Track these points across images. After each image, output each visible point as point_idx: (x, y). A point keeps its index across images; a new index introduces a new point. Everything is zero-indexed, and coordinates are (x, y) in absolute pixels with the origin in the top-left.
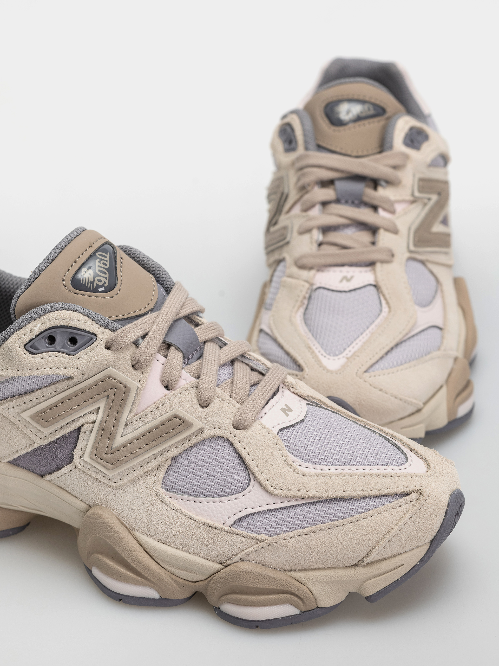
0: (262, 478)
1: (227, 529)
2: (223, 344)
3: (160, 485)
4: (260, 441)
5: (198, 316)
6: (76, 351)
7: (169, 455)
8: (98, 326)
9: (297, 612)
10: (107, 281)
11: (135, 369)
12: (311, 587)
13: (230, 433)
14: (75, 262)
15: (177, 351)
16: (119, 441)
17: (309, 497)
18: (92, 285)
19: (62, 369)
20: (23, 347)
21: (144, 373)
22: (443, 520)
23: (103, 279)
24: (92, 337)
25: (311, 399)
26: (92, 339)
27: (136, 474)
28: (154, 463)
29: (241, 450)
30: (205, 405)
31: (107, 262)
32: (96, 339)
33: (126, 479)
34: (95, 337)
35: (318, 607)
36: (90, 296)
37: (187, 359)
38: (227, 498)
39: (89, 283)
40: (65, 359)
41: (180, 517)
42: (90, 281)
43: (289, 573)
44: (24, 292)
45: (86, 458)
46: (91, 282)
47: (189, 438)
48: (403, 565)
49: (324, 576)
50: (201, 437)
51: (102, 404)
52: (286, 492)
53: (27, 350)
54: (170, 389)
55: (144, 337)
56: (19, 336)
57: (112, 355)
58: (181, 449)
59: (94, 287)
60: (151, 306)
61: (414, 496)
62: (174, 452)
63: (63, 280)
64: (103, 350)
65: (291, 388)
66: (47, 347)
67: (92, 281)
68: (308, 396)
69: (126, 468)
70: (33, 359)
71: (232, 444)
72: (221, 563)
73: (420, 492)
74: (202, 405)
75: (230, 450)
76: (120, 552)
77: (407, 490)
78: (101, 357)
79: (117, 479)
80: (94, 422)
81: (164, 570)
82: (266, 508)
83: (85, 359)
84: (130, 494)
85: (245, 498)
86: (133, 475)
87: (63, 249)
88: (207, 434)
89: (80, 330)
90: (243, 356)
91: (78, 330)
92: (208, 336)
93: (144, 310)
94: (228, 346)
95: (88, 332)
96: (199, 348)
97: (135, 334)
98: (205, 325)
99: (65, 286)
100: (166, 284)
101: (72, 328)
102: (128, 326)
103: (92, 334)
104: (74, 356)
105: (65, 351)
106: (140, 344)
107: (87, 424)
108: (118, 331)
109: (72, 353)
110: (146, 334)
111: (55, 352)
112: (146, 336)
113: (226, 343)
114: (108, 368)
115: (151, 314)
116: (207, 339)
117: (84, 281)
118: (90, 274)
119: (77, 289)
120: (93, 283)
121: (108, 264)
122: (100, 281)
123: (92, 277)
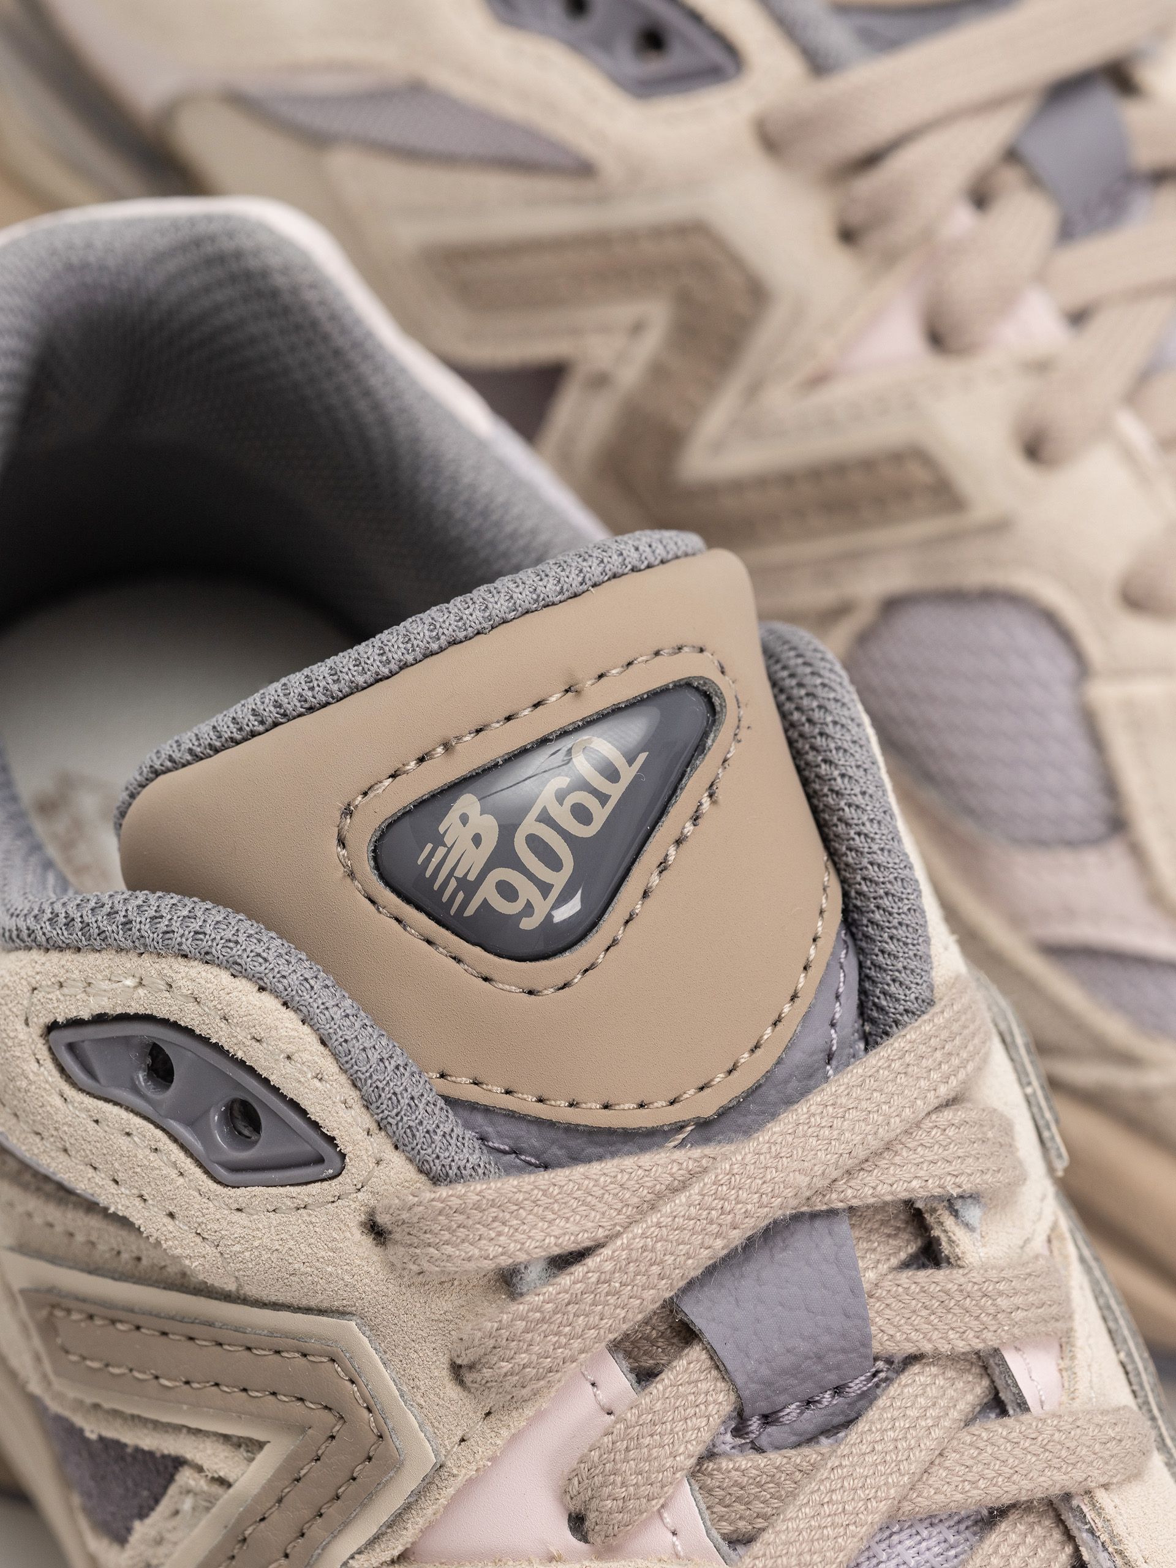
5: (955, 1213)
8: (367, 1121)
10: (544, 910)
11: (459, 1384)
14: (448, 746)
15: (714, 1373)
18: (461, 896)
19: (158, 1212)
20: (36, 1030)
21: (492, 1418)
24: (318, 1154)
26: (320, 1160)
31: (603, 804)
32: (338, 1171)
34: (337, 1159)
36: (429, 942)
37: (751, 1424)
39: (453, 884)
40: (181, 1180)
42: (459, 873)
44: (184, 766)
46: (463, 883)
51: (278, 1438)
53: (50, 1048)
55: (563, 1262)
56: (38, 977)
57: (381, 1276)
59: (470, 911)
60: (707, 1106)
64: (348, 1235)
66: (135, 1090)
67: (471, 877)
70: (58, 1101)
78: (330, 1262)
80: (229, 1485)
83: (258, 1229)
87: (429, 654)
89: (283, 1097)
90: (1067, 1497)
91: (275, 1090)
92: (935, 1335)
93: (659, 1115)
94: (1026, 1417)
95: (315, 1125)
96: (856, 1386)
97: (518, 1236)
98: (957, 1274)
99: (342, 843)
100: (885, 993)
101: (251, 1070)
102: (511, 1184)
103: (331, 1140)
104: (226, 1190)
105: (197, 1146)
106: (522, 1295)
107: (200, 1469)
108: (443, 1191)
109: (222, 1173)
110: (579, 1256)
111: (157, 1126)
112: (571, 1264)
113: (1025, 1403)
114: (341, 1313)
115: (679, 1155)
116: (927, 1347)
117: (435, 861)
118: (477, 840)
119: (387, 884)
120: (469, 887)
121: (600, 815)
122: (507, 891)
123: (476, 859)
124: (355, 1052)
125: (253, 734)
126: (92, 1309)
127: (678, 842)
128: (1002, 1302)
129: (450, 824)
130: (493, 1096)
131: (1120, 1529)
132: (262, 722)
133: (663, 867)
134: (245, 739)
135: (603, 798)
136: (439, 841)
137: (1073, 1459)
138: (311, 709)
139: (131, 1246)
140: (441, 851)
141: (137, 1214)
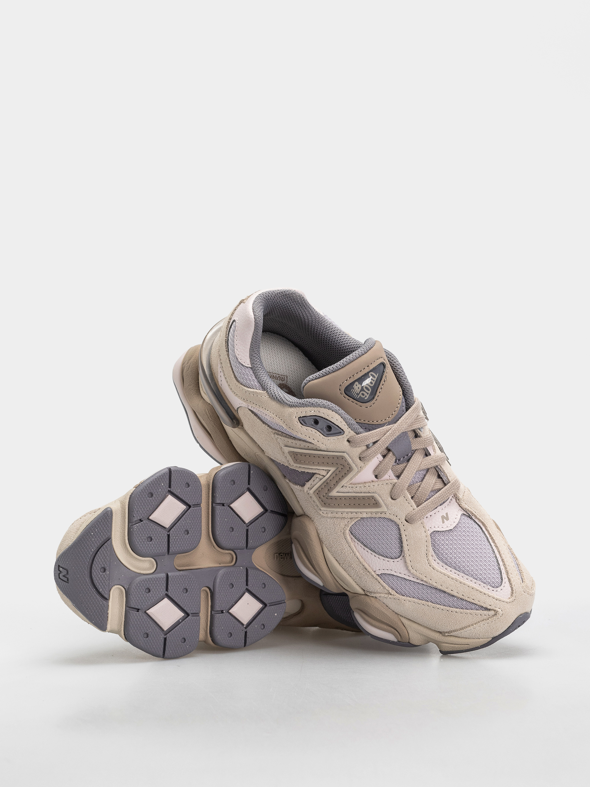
0: (408, 559)
1: (375, 575)
2: (427, 454)
3: (348, 529)
4: (417, 536)
5: (420, 430)
6: (328, 435)
7: (361, 516)
8: (348, 427)
9: (396, 640)
10: (368, 396)
11: (360, 460)
12: (409, 632)
13: (401, 521)
14: (353, 376)
15: (393, 455)
16: (334, 493)
17: (430, 583)
18: (357, 396)
19: (316, 441)
20: (297, 418)
21: (365, 464)
22: (505, 630)
23: (366, 394)
24: (340, 432)
25: (467, 511)
26: (341, 433)
27: (337, 516)
28: (350, 515)
29: (403, 536)
30: (394, 498)
32: (343, 434)
33: (330, 515)
34: (343, 432)
35: (409, 642)
36: (352, 402)
37: (398, 461)
38: (383, 558)
39: (356, 394)
40: (320, 437)
41: (352, 554)
43: (401, 618)
45: (311, 492)
47: (376, 513)
48: (469, 645)
49: (419, 630)
50: (383, 515)
51: (332, 469)
52: (418, 575)
53: (299, 420)
54: (378, 478)
55: (374, 443)
56: (298, 411)
57: (349, 447)
58: (369, 515)
59: (358, 398)
60: (390, 420)
61: (492, 613)
62: (365, 515)
63: (340, 385)
64: (345, 441)
65: (457, 500)
66: (312, 425)
68: (466, 509)
69: (330, 510)
70: (301, 427)
71: (399, 530)
72: (364, 590)
73: (496, 613)
74: (392, 497)
75: (396, 532)
76: (310, 553)
77: (489, 607)
78: (342, 446)
79: (325, 512)
80: (324, 476)
81: (331, 575)
82: (403, 576)
83: (331, 442)
84: (329, 523)
85: (393, 563)
86: (334, 515)
88: (387, 516)
89: (336, 425)
90: (437, 466)
91: (335, 424)
92: (419, 447)
93: (384, 421)
94: (431, 456)
95: (340, 428)
96: (410, 454)
97: (369, 440)
98: (421, 438)
99: (340, 390)
100: (408, 401)
101: (331, 422)
102: (367, 433)
103: (343, 430)
104: (327, 437)
105: (322, 432)
106: (370, 448)
107: (319, 474)
108: (359, 435)
109: (326, 435)
110: (376, 442)
111: (316, 430)
112: (375, 443)
113: (430, 454)
114: (343, 452)
115: (387, 427)
116: (418, 448)
117: (353, 391)
118: (359, 388)
119: (346, 395)
120: (358, 394)
121: (374, 383)
122: (363, 394)
123: (359, 390)
124: (346, 418)
125: (325, 376)
126: (301, 454)
127: (383, 385)
128: (427, 441)
129: (355, 386)
130: (362, 421)
131: (444, 470)
132: (326, 374)
133: (381, 389)
134: (324, 376)
135: (374, 381)
136: (353, 388)
137: (438, 461)
138: (334, 372)
139: (311, 446)
140: (354, 390)
141: (313, 442)
